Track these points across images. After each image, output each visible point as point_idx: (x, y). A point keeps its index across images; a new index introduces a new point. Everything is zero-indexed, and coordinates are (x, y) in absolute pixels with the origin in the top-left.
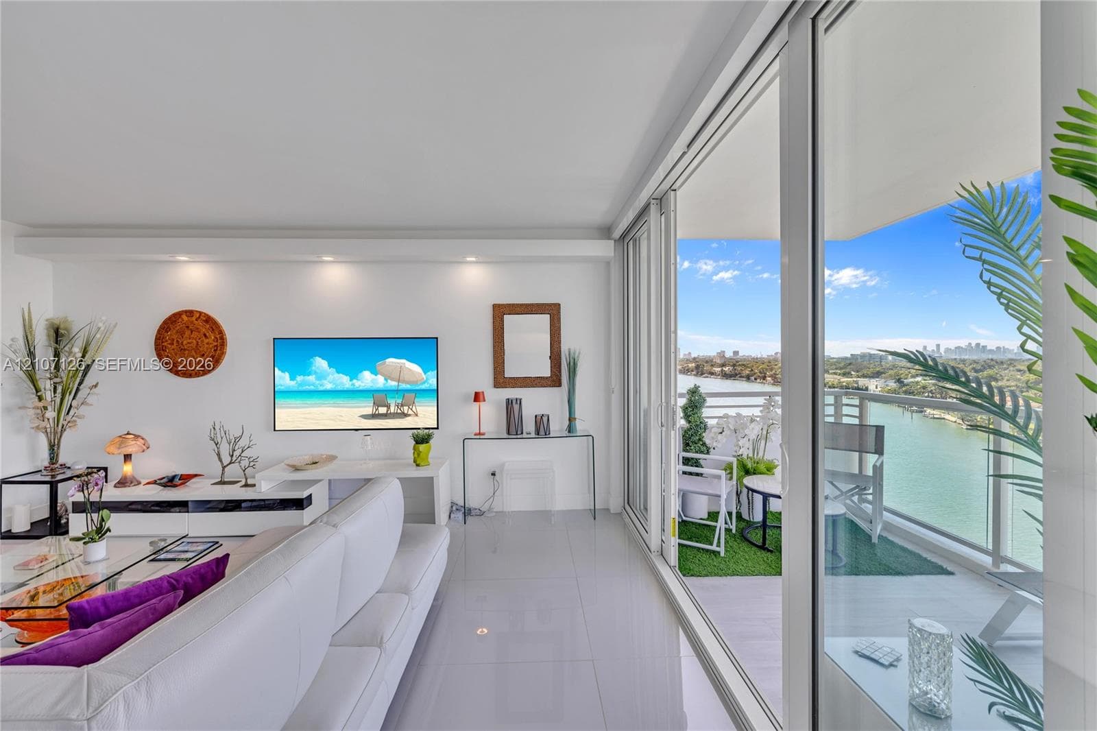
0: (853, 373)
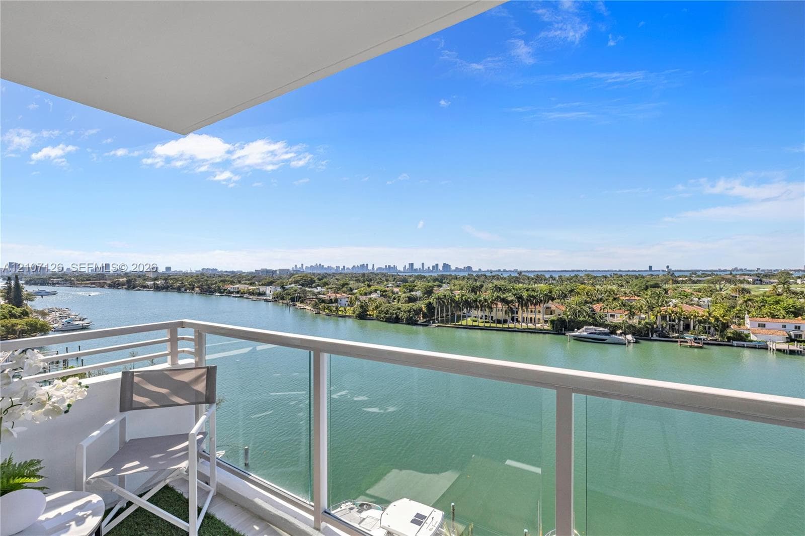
0: (256, 283)
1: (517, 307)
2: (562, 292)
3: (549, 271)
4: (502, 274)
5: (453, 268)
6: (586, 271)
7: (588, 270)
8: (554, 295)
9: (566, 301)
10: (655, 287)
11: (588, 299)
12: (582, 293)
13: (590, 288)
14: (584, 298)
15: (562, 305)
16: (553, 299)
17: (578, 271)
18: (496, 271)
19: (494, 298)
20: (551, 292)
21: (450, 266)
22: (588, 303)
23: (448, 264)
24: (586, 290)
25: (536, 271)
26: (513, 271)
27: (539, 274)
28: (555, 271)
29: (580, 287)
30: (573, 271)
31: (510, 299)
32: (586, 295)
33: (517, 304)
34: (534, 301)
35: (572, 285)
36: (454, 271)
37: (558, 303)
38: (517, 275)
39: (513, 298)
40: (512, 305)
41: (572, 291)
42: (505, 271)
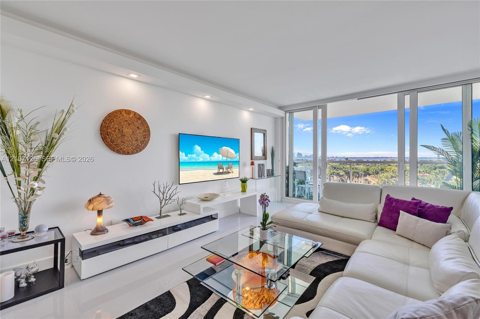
1: (346, 179)
2: (376, 170)
3: (366, 158)
4: (335, 159)
5: (304, 156)
6: (391, 158)
7: (393, 157)
8: (370, 172)
9: (378, 176)
10: (442, 168)
11: (394, 175)
12: (390, 171)
13: (395, 168)
14: (391, 174)
15: (376, 178)
16: (370, 175)
17: (386, 158)
18: (331, 157)
19: (331, 173)
20: (368, 170)
21: (302, 154)
22: (394, 177)
23: (300, 153)
24: (392, 169)
25: (357, 158)
26: (342, 158)
27: (360, 159)
28: (370, 158)
29: (387, 167)
30: (382, 158)
31: (341, 174)
32: (392, 172)
33: (346, 177)
34: (357, 175)
35: (382, 166)
36: (304, 157)
37: (373, 177)
38: (345, 160)
39: (344, 173)
40: (343, 177)
41: (382, 170)
42: (336, 157)
